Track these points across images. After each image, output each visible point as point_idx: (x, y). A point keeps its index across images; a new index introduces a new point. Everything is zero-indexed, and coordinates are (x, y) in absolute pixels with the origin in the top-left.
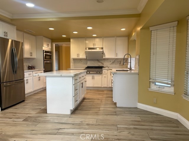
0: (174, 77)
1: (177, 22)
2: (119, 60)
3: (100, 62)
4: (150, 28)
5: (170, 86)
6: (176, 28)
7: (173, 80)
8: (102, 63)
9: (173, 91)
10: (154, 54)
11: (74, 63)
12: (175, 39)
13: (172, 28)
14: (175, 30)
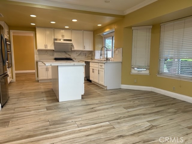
0: (149, 63)
1: (152, 26)
2: (85, 52)
3: (67, 54)
4: (132, 27)
5: (146, 70)
6: (151, 30)
7: (149, 65)
8: (69, 55)
9: (148, 73)
10: (135, 48)
11: (39, 54)
12: (150, 37)
13: (148, 30)
14: (151, 31)
